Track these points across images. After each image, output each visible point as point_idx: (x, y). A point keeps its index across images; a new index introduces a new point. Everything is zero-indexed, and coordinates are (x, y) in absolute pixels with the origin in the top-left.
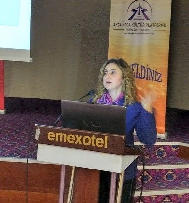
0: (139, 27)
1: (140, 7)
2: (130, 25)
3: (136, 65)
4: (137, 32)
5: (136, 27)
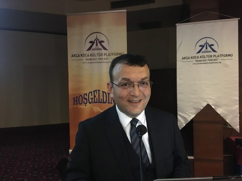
0: (98, 57)
1: (97, 39)
2: (88, 56)
3: (98, 92)
4: (96, 61)
5: (94, 57)
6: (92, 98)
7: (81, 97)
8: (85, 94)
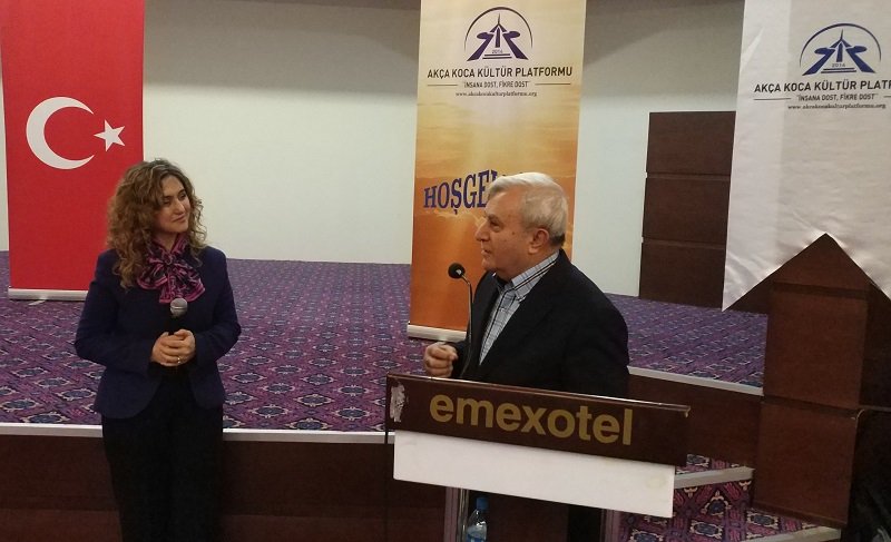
2: (472, 74)
3: (491, 176)
6: (474, 194)
7: (444, 188)
8: (456, 181)
